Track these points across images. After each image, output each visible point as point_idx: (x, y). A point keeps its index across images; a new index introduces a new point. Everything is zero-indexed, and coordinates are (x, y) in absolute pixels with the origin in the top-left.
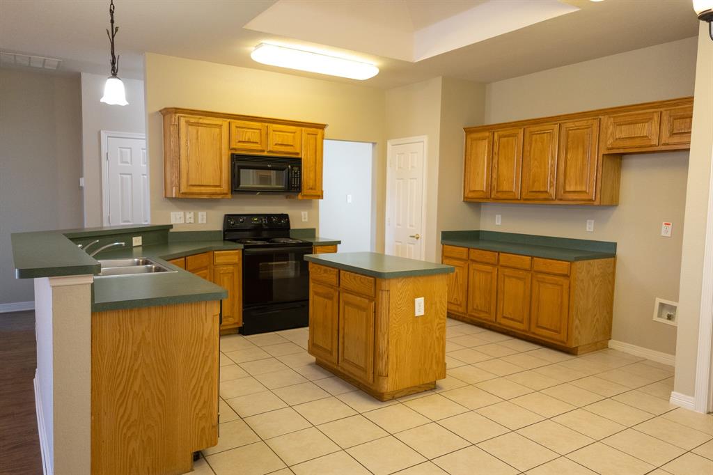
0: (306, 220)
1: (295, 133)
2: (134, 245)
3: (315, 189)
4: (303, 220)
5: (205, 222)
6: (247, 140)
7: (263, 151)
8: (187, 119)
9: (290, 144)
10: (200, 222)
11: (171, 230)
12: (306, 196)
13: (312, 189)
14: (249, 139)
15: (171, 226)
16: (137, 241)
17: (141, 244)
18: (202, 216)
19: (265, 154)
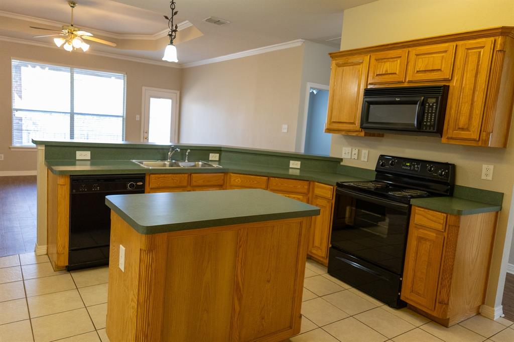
0: (490, 178)
1: (446, 51)
2: (290, 166)
3: (468, 129)
4: (483, 177)
5: (366, 160)
6: (384, 73)
7: (402, 82)
8: (337, 61)
9: (436, 68)
10: (362, 159)
11: (342, 164)
12: (452, 138)
13: (463, 129)
14: (387, 71)
15: (341, 160)
16: (295, 165)
17: (299, 167)
18: (365, 153)
19: (406, 85)
